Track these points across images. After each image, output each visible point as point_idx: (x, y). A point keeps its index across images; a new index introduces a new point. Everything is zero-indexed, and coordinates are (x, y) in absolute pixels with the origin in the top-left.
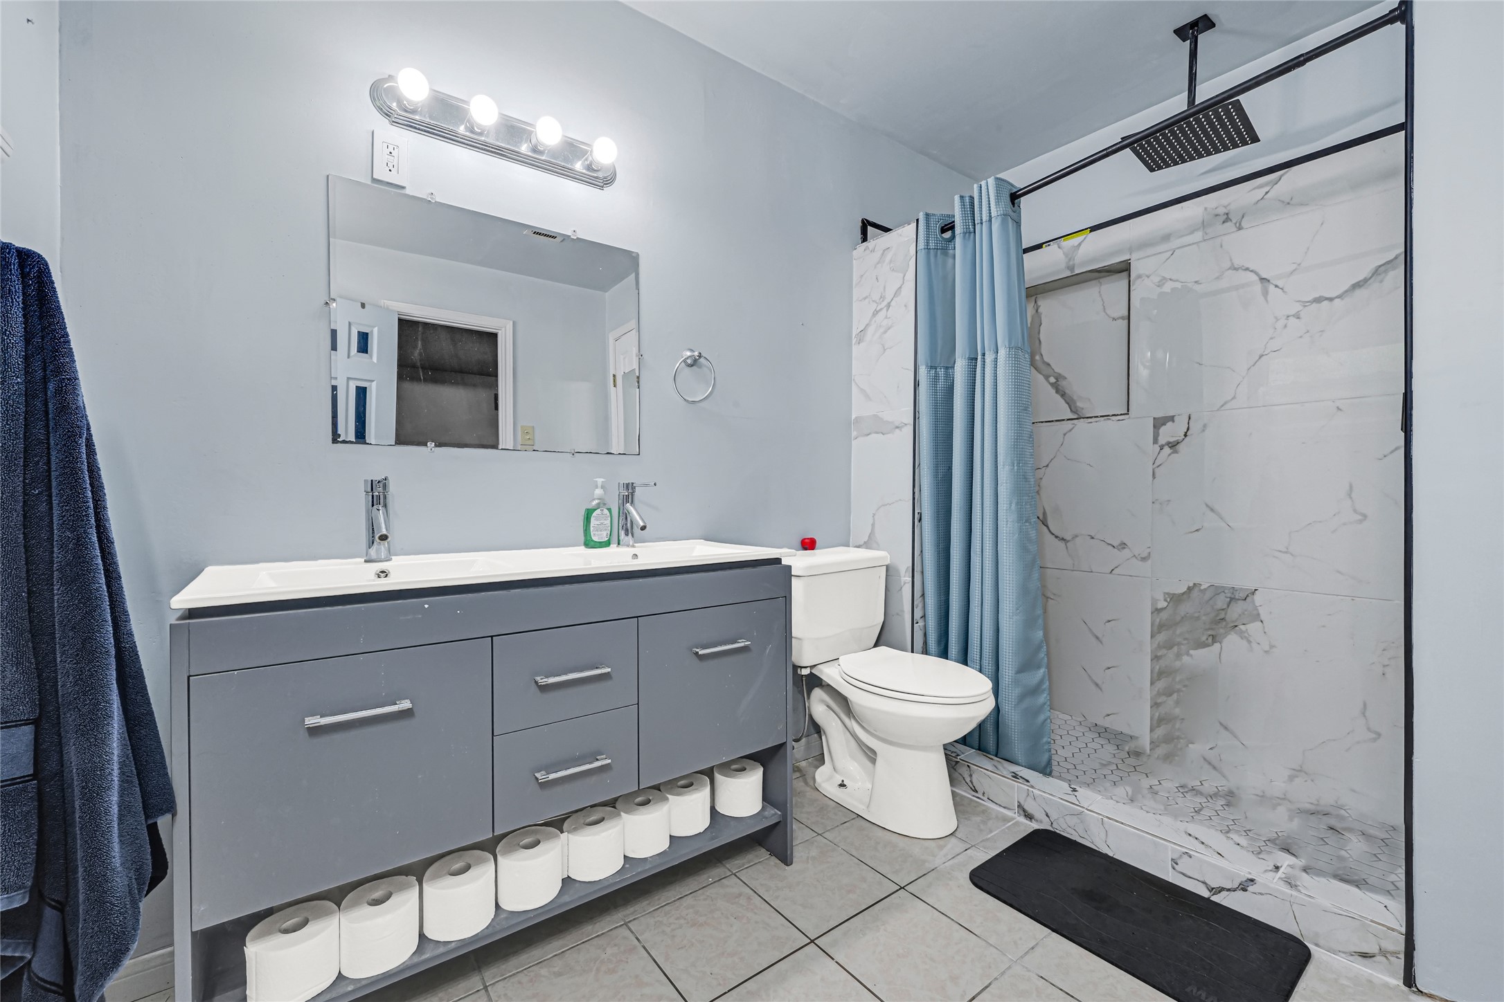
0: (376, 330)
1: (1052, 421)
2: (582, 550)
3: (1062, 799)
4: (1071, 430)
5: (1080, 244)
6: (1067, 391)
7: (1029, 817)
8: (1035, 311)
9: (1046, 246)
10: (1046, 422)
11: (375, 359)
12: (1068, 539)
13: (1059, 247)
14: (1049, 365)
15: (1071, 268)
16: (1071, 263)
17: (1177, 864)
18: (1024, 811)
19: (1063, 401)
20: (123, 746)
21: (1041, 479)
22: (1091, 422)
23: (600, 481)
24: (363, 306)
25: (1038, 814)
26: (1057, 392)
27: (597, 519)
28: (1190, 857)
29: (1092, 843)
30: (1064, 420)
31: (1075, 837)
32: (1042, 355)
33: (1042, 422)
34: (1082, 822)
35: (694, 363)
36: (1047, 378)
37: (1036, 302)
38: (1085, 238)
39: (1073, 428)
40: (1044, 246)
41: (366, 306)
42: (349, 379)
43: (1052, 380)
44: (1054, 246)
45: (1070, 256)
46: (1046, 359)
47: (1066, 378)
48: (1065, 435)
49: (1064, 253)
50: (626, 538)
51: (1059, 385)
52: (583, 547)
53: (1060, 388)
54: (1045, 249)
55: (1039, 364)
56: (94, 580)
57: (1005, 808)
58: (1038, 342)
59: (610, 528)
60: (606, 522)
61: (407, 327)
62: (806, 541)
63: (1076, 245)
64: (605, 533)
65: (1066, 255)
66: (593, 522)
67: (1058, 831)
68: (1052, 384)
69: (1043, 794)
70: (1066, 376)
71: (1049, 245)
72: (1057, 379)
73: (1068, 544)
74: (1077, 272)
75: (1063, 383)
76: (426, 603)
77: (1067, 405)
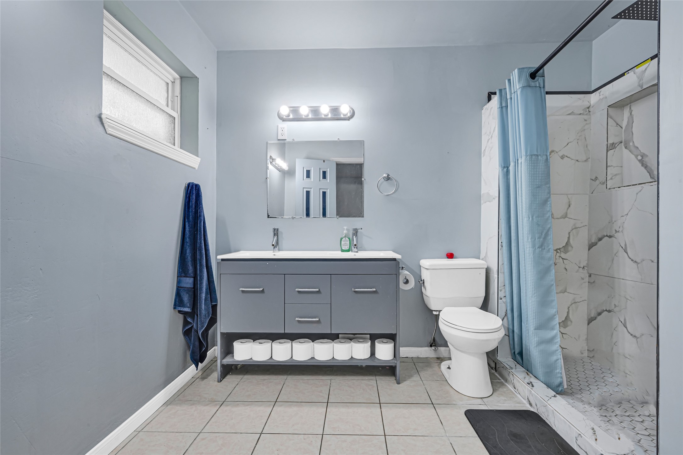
0: (328, 169)
1: (630, 186)
2: (340, 252)
3: (541, 397)
4: (640, 191)
5: (646, 69)
6: (648, 165)
7: (531, 404)
8: (630, 114)
9: (627, 74)
10: (627, 186)
11: (328, 181)
12: (638, 262)
13: (634, 73)
14: (637, 148)
15: (642, 87)
16: (641, 82)
17: (577, 440)
18: (529, 402)
19: (646, 171)
20: (207, 286)
21: (624, 222)
22: (652, 185)
23: (345, 227)
24: (324, 161)
25: (534, 404)
26: (642, 165)
27: (343, 241)
28: (581, 437)
29: (550, 422)
30: (636, 185)
31: (544, 419)
32: (633, 142)
33: (625, 186)
34: (547, 411)
35: (388, 178)
36: (636, 156)
37: (630, 108)
38: (649, 64)
39: (642, 189)
40: (626, 74)
41: (325, 161)
42: (320, 189)
43: (640, 158)
44: (631, 73)
45: (640, 78)
46: (636, 145)
47: (648, 156)
48: (637, 194)
49: (637, 77)
50: (354, 249)
51: (643, 161)
52: (341, 251)
53: (644, 162)
54: (626, 76)
55: (632, 148)
56: (202, 250)
57: (523, 398)
58: (631, 134)
59: (349, 245)
60: (347, 243)
61: (340, 166)
62: (448, 254)
63: (644, 70)
64: (347, 247)
65: (638, 77)
66: (342, 243)
67: (539, 414)
68: (640, 161)
69: (535, 393)
70: (648, 155)
71: (628, 73)
72: (642, 157)
73: (639, 265)
74: (644, 87)
75: (646, 159)
76: (268, 263)
77: (648, 174)
